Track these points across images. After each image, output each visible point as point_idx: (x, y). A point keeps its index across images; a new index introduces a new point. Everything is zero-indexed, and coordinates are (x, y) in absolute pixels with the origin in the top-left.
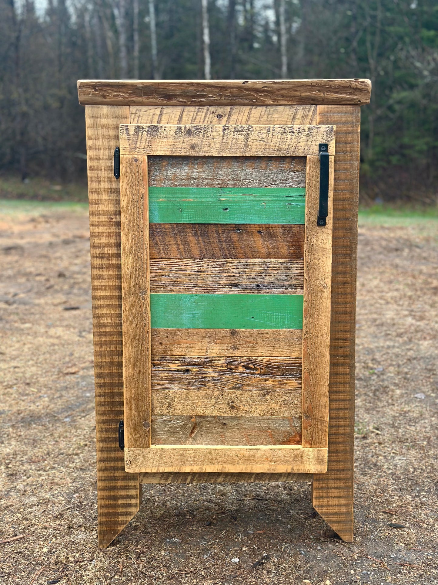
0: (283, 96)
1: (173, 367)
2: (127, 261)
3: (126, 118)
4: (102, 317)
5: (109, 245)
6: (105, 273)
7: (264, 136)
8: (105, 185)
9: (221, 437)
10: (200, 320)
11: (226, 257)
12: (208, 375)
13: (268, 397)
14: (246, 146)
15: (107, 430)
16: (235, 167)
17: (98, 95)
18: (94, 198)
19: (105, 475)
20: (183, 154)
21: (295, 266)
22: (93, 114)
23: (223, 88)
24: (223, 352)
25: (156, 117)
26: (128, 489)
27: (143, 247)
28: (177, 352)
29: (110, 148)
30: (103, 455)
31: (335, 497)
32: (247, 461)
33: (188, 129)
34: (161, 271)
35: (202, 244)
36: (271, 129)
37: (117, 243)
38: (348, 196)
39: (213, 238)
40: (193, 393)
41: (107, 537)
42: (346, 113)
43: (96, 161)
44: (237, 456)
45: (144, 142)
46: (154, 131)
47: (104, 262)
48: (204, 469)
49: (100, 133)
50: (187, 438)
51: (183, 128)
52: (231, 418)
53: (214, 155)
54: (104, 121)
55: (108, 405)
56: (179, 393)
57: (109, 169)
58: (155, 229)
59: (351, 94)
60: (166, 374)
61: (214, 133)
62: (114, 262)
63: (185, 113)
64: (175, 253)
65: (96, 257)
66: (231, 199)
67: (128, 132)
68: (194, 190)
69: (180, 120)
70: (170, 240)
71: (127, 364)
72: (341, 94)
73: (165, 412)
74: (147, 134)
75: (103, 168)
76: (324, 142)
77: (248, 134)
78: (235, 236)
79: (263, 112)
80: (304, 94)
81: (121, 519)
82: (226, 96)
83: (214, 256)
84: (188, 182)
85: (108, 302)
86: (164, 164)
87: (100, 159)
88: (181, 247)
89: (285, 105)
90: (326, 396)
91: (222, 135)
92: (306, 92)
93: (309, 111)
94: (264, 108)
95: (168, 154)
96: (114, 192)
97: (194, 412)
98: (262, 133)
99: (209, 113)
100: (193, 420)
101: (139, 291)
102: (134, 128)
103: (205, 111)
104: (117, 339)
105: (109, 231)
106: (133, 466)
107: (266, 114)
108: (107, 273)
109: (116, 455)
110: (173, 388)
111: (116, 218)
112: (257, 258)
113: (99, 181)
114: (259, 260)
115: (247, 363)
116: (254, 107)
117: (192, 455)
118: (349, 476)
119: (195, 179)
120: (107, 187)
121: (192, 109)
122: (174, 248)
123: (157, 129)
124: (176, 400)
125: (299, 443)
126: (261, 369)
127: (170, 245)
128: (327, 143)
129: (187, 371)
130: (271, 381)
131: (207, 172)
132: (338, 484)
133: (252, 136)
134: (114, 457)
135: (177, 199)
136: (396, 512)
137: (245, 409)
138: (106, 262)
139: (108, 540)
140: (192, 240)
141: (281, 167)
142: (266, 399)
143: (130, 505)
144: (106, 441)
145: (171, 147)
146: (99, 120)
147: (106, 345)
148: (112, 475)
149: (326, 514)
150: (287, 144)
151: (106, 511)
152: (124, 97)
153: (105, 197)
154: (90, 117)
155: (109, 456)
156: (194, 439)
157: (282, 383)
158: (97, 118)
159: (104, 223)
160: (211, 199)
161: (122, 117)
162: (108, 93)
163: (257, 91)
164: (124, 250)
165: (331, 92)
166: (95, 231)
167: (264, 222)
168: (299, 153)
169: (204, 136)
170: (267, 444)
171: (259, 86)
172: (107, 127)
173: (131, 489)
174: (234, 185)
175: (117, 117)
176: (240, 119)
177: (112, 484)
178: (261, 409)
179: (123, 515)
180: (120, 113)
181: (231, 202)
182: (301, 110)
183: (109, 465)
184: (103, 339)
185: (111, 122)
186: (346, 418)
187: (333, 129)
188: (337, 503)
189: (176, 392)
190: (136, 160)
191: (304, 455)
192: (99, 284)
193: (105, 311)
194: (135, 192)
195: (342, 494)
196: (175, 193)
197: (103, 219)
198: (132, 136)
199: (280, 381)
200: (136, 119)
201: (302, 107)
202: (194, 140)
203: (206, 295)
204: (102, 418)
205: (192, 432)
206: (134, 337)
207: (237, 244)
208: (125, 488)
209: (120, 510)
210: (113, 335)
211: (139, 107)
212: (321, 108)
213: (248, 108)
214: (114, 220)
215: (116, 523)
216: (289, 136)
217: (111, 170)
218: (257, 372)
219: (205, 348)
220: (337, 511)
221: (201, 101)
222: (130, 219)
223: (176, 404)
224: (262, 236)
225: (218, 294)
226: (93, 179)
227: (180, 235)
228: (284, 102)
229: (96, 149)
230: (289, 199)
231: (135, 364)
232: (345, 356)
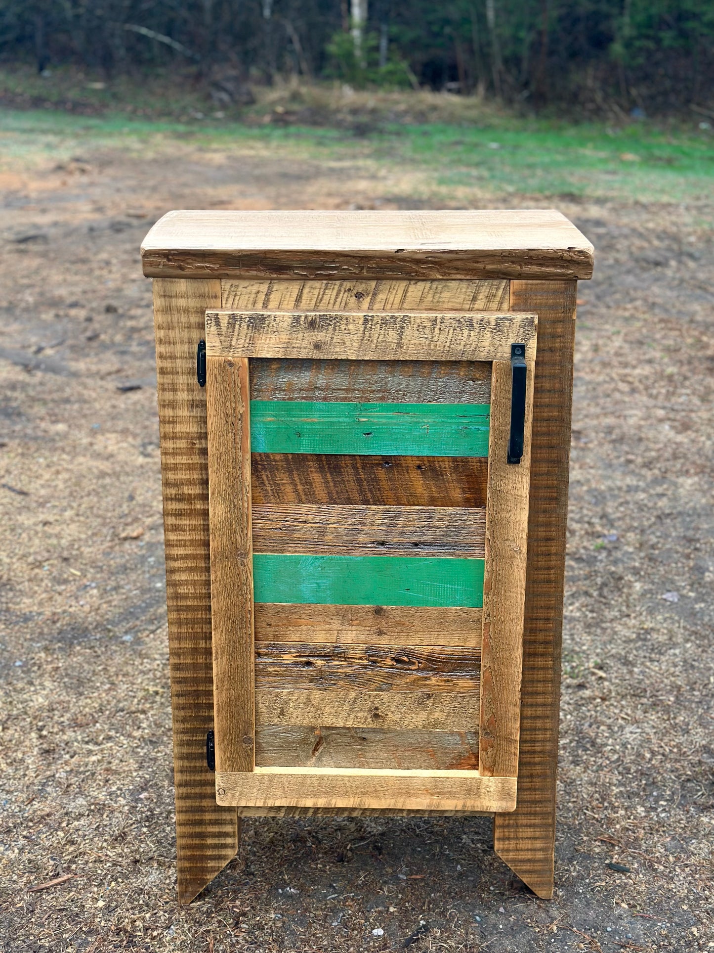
0: (457, 269)
1: (288, 658)
2: (217, 511)
3: (216, 297)
4: (181, 585)
5: (190, 482)
6: (185, 522)
7: (427, 331)
8: (183, 396)
9: (358, 756)
10: (328, 592)
11: (366, 502)
12: (340, 670)
13: (430, 702)
14: (400, 345)
15: (189, 743)
16: (381, 374)
17: (172, 267)
18: (167, 415)
19: (187, 804)
20: (303, 355)
21: (472, 516)
22: (165, 291)
23: (365, 258)
24: (363, 637)
25: (262, 297)
26: (221, 824)
27: (242, 490)
28: (294, 637)
29: (190, 342)
30: (185, 778)
31: (527, 838)
32: (397, 793)
33: (310, 318)
34: (269, 522)
35: (331, 484)
36: (438, 321)
37: (202, 479)
38: (556, 414)
39: (349, 475)
40: (317, 695)
41: (190, 889)
42: (555, 292)
43: (169, 360)
44: (381, 786)
45: (244, 338)
46: (257, 323)
47: (183, 506)
48: (333, 802)
49: (175, 320)
50: (308, 758)
51: (303, 318)
52: (374, 731)
53: (350, 358)
54: (182, 302)
55: (190, 708)
56: (296, 695)
57: (190, 372)
58: (259, 463)
59: (562, 267)
60: (276, 668)
61: (351, 327)
62: (198, 507)
63: (306, 291)
64: (291, 496)
65: (172, 499)
66: (376, 420)
67: (218, 324)
68: (319, 404)
69: (298, 300)
70: (283, 477)
71: (219, 656)
72: (547, 266)
73: (276, 720)
74: (248, 326)
75: (180, 370)
76: (520, 341)
77: (403, 327)
78: (381, 474)
79: (426, 290)
80: (489, 267)
81: (211, 864)
82: (369, 268)
83: (349, 501)
84: (311, 394)
85: (190, 564)
86: (273, 367)
87: (175, 358)
88: (300, 487)
89: (461, 280)
90: (515, 705)
91: (362, 329)
92: (493, 264)
93: (497, 289)
94: (428, 284)
95: (280, 356)
96: (197, 406)
97: (319, 722)
98: (425, 327)
99: (343, 290)
100: (317, 732)
101: (235, 553)
102: (227, 318)
103: (336, 287)
104: (204, 616)
105: (191, 462)
106: (229, 797)
107: (431, 292)
108: (187, 522)
109: (203, 778)
110: (287, 688)
111: (200, 443)
112: (414, 505)
113: (174, 390)
114: (417, 507)
115: (399, 654)
116: (412, 282)
117: (316, 783)
118: (549, 810)
119: (320, 389)
120: (186, 398)
121: (317, 284)
122: (289, 489)
123: (263, 319)
124: (292, 705)
125: (475, 767)
126: (419, 663)
127: (283, 484)
128: (523, 342)
129: (309, 664)
130: (433, 680)
131: (340, 380)
132: (533, 821)
133: (408, 332)
134: (201, 781)
135: (294, 419)
136: (619, 842)
137: (395, 719)
138: (187, 507)
139: (193, 893)
140: (316, 478)
141: (453, 374)
142: (427, 706)
143: (225, 846)
144: (187, 758)
145: (285, 345)
146: (174, 300)
147: (187, 624)
148: (197, 804)
149: (513, 861)
150: (463, 343)
151: (189, 853)
152: (212, 269)
153: (184, 412)
154: (161, 296)
155: (193, 778)
156: (319, 759)
157: (451, 684)
158: (171, 297)
159: (183, 451)
160: (346, 420)
161: (209, 297)
162: (188, 264)
163: (418, 261)
164: (213, 494)
165: (531, 264)
166: (168, 462)
167: (426, 453)
168: (482, 356)
169: (334, 329)
170: (427, 768)
171: (421, 256)
172: (187, 311)
173: (225, 824)
174: (380, 398)
175: (202, 296)
176: (391, 299)
177: (197, 817)
178: (418, 719)
179: (214, 859)
180: (207, 289)
181: (377, 424)
182: (485, 288)
183: (193, 791)
184: (182, 617)
185: (193, 303)
186: (546, 730)
187: (533, 322)
188: (530, 847)
189: (292, 694)
190: (231, 364)
191: (482, 786)
192: (175, 538)
193: (184, 577)
194: (230, 411)
195: (538, 834)
196: (291, 410)
197: (182, 444)
198: (224, 330)
199: (448, 681)
200: (231, 300)
201: (486, 283)
202: (320, 336)
203: (338, 556)
204: (182, 726)
205: (316, 749)
206: (229, 618)
207: (385, 485)
208: (217, 823)
209: (209, 853)
210: (197, 610)
211: (236, 282)
212: (516, 284)
213: (403, 284)
214: (197, 446)
215: (204, 870)
216: (466, 332)
217: (193, 374)
218: (413, 667)
219: (336, 632)
220: (530, 857)
221: (330, 274)
222: (222, 449)
223: (291, 710)
224: (422, 474)
225: (356, 556)
226: (166, 386)
227: (298, 470)
228: (459, 277)
229: (170, 343)
230: (465, 421)
231: (230, 655)
232: (546, 643)
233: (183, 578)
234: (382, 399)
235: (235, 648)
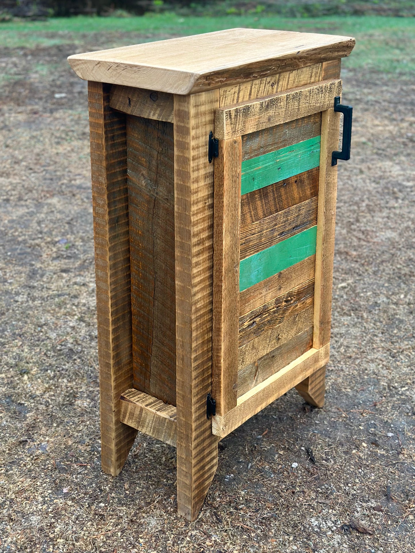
0: (311, 60)
1: (246, 325)
2: (227, 242)
3: (217, 101)
4: (198, 302)
5: (203, 230)
6: (201, 258)
7: (308, 98)
8: (202, 172)
9: (271, 368)
10: (262, 273)
11: (277, 211)
12: (266, 320)
13: (297, 319)
14: (299, 110)
15: (199, 408)
17: (206, 84)
18: (194, 188)
19: (198, 451)
21: (313, 203)
22: (196, 103)
24: (274, 295)
25: (236, 95)
26: (212, 453)
28: (248, 310)
33: (267, 103)
35: (264, 205)
39: (271, 197)
40: (256, 340)
41: (197, 508)
43: (196, 150)
44: (286, 379)
45: (241, 123)
46: (246, 112)
47: (200, 247)
49: (200, 121)
50: (252, 383)
52: (277, 349)
54: (203, 108)
55: (200, 384)
56: (248, 346)
57: (205, 155)
60: (241, 333)
61: (282, 104)
62: (207, 245)
63: (253, 87)
64: (250, 220)
65: (195, 245)
66: (283, 159)
67: (230, 117)
68: (262, 157)
69: (250, 94)
71: (225, 339)
73: (240, 367)
74: (243, 115)
75: (201, 155)
76: (337, 95)
77: (300, 99)
78: (282, 190)
79: (296, 76)
80: (321, 56)
82: (282, 66)
83: (271, 213)
84: (258, 152)
85: (202, 285)
87: (199, 147)
88: (252, 213)
89: (307, 66)
91: (286, 104)
92: (324, 54)
94: (296, 72)
95: (255, 130)
97: (257, 357)
99: (267, 83)
100: (256, 364)
101: (233, 266)
102: (234, 112)
103: (264, 82)
105: (204, 216)
106: (227, 429)
109: (205, 427)
110: (245, 344)
111: (208, 202)
112: (294, 205)
115: (287, 297)
116: (291, 72)
117: (262, 395)
119: (262, 147)
120: (203, 173)
121: (259, 81)
124: (247, 353)
125: (311, 347)
126: (294, 298)
129: (254, 323)
130: (299, 305)
131: (269, 139)
133: (302, 101)
134: (204, 430)
135: (252, 170)
137: (285, 337)
138: (202, 247)
140: (259, 203)
142: (296, 322)
143: (212, 459)
144: (198, 419)
145: (257, 123)
146: (200, 107)
148: (202, 438)
149: (314, 393)
150: (319, 102)
151: (197, 484)
152: (222, 82)
153: (202, 183)
154: (193, 107)
156: (257, 381)
158: (198, 106)
159: (201, 210)
160: (271, 163)
161: (214, 101)
162: (214, 80)
163: (301, 58)
164: (226, 231)
167: (299, 172)
169: (276, 107)
170: (296, 359)
172: (204, 114)
173: (213, 451)
175: (212, 102)
176: (284, 84)
177: (201, 456)
178: (293, 331)
179: (208, 479)
180: (214, 97)
181: (283, 161)
182: (315, 69)
185: (207, 107)
187: (341, 83)
189: (246, 346)
190: (235, 142)
191: (319, 355)
194: (234, 174)
196: (251, 165)
197: (200, 205)
198: (233, 120)
199: (303, 303)
200: (224, 101)
202: (270, 113)
204: (196, 398)
205: (255, 376)
207: (284, 197)
208: (210, 453)
209: (206, 476)
211: (225, 89)
212: (325, 64)
213: (288, 74)
214: (207, 204)
215: (204, 489)
216: (320, 95)
217: (207, 156)
218: (292, 302)
219: (264, 297)
221: (266, 74)
222: (230, 200)
223: (246, 356)
224: (297, 185)
226: (194, 169)
227: (252, 202)
228: (309, 64)
229: (197, 138)
230: (312, 148)
231: (230, 335)
233: (199, 297)
234: (284, 146)
235: (232, 329)
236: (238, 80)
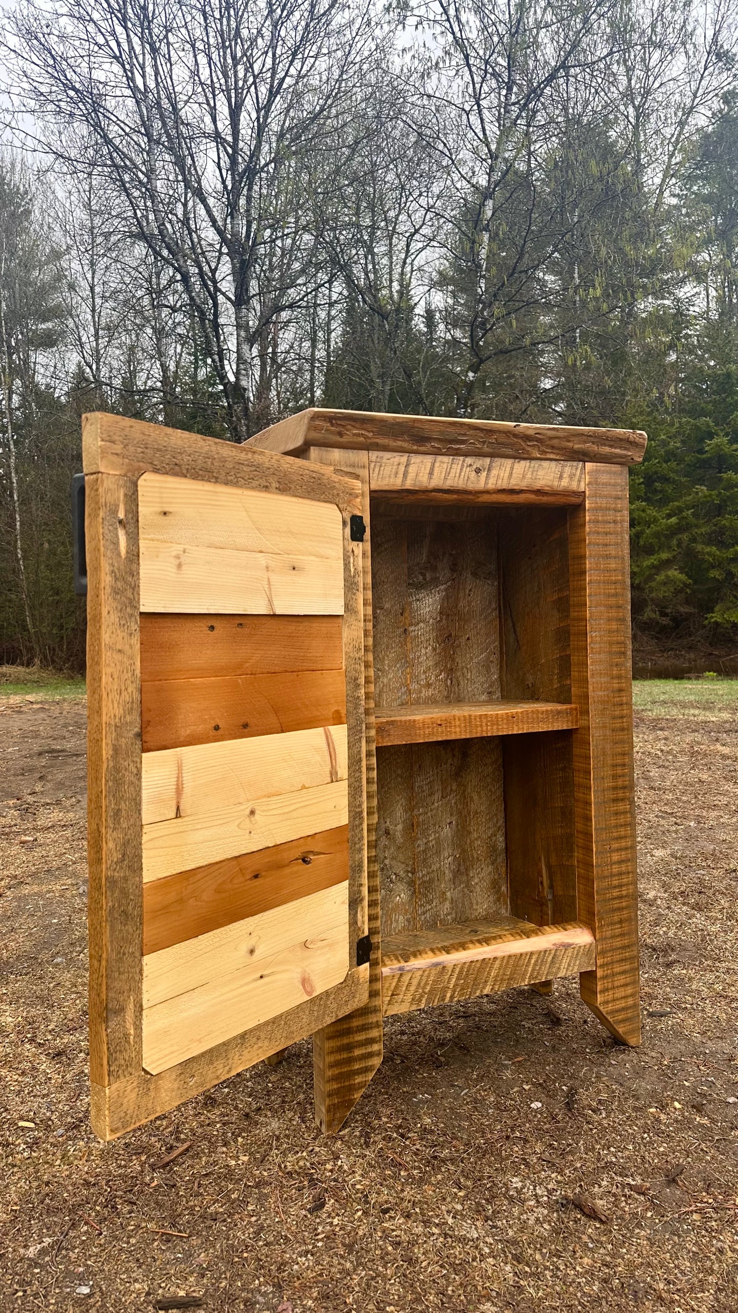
0: (553, 447)
3: (364, 467)
17: (333, 433)
22: (321, 460)
23: (490, 431)
25: (402, 468)
26: (368, 1029)
31: (621, 986)
42: (615, 473)
59: (626, 449)
63: (437, 464)
69: (431, 473)
72: (615, 448)
79: (527, 468)
80: (576, 446)
82: (490, 443)
89: (551, 460)
92: (579, 443)
93: (577, 469)
94: (527, 463)
99: (465, 465)
103: (461, 462)
107: (531, 469)
116: (516, 460)
121: (446, 459)
143: (371, 1055)
149: (612, 1012)
151: (337, 1072)
152: (366, 438)
158: (325, 464)
161: (358, 466)
162: (347, 430)
163: (527, 438)
165: (605, 445)
171: (531, 432)
175: (352, 466)
176: (502, 475)
177: (345, 1026)
179: (361, 1073)
180: (356, 460)
182: (568, 468)
186: (629, 873)
188: (623, 994)
200: (377, 470)
201: (569, 463)
208: (363, 1028)
211: (381, 454)
212: (589, 466)
213: (510, 462)
220: (623, 1005)
221: (459, 449)
228: (552, 456)
232: (624, 788)
236: (399, 443)
